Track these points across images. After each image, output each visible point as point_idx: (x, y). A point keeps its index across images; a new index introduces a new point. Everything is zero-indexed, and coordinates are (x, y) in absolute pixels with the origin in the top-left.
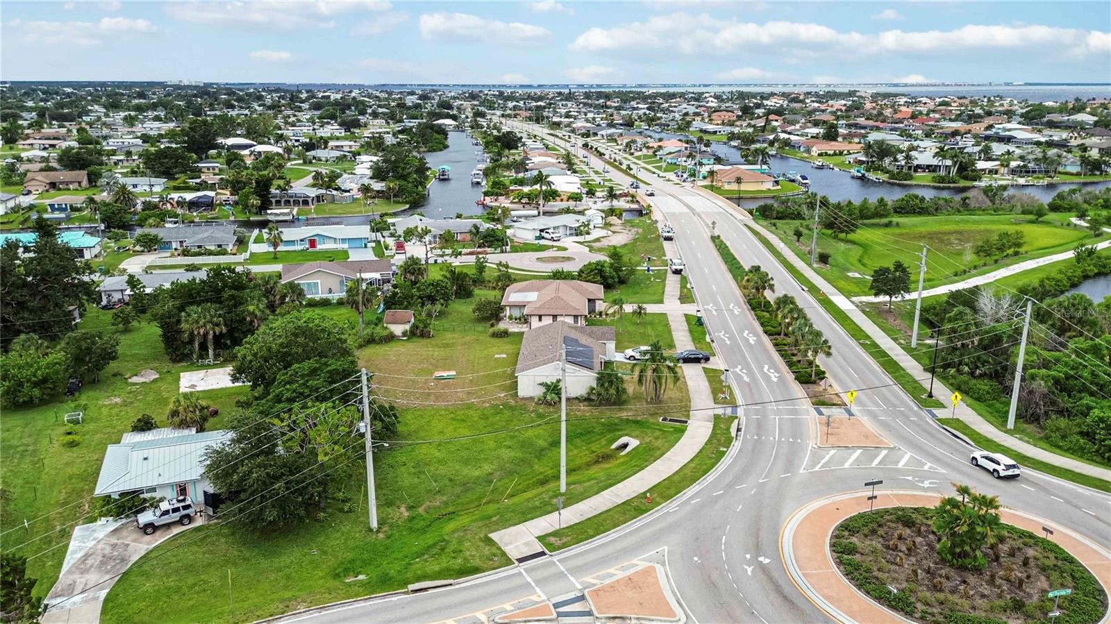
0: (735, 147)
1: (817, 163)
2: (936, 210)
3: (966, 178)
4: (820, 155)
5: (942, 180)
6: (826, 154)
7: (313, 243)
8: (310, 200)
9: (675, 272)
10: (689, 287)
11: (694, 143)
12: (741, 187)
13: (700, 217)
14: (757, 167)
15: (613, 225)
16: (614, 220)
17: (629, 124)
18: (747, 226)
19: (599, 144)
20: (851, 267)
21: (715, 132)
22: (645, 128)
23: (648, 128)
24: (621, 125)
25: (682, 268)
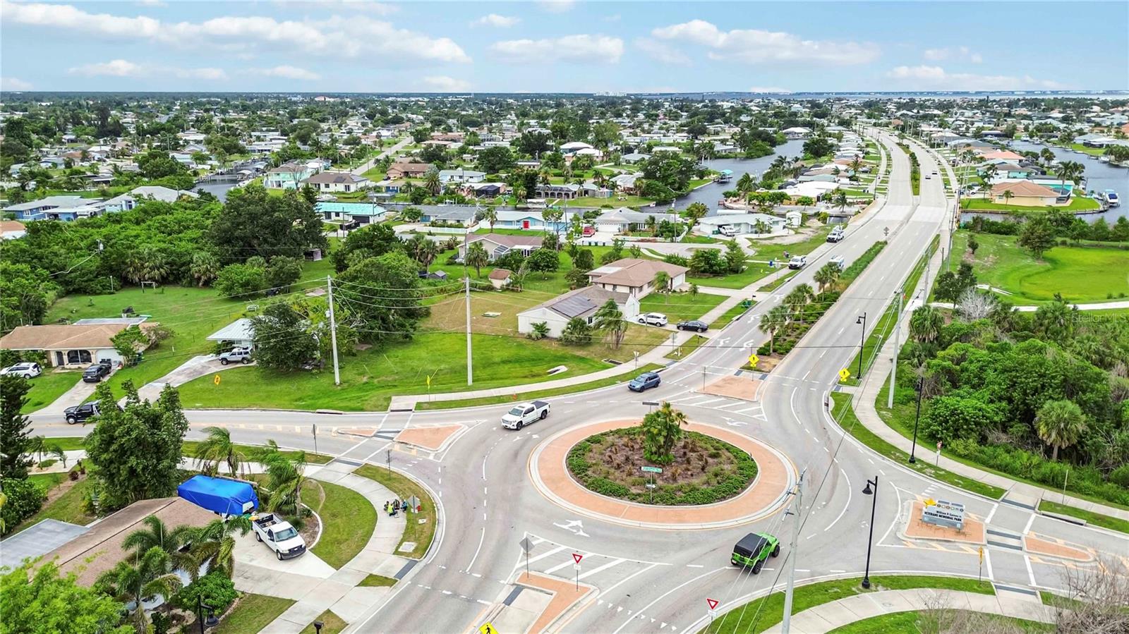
0: (1105, 162)
7: (526, 225)
8: (571, 194)
9: (791, 267)
10: (787, 280)
11: (1036, 156)
12: (1011, 202)
13: (901, 225)
14: (1060, 182)
15: (809, 227)
16: (815, 223)
17: (1009, 134)
18: (938, 236)
19: (936, 154)
20: (994, 280)
21: (1101, 146)
22: (1025, 139)
23: (1028, 139)
24: (996, 135)
25: (799, 264)
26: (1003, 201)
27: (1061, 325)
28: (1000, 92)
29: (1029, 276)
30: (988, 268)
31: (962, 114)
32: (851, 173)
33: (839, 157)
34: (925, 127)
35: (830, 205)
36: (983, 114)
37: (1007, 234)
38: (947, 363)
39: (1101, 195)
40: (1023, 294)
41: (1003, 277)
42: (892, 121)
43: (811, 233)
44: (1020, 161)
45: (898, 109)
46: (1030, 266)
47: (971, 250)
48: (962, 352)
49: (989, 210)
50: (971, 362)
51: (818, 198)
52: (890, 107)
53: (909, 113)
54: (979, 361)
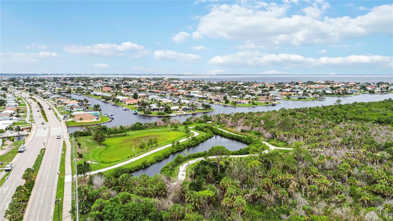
0: (102, 101)
1: (124, 108)
2: (146, 127)
3: (168, 113)
4: (128, 105)
5: (159, 114)
6: (131, 104)
9: (6, 171)
10: (6, 178)
11: (82, 101)
12: (83, 121)
13: (48, 138)
14: (95, 112)
15: (7, 145)
16: (9, 142)
17: (69, 92)
18: (64, 142)
19: (47, 102)
20: (91, 158)
21: (99, 95)
22: (75, 93)
23: (76, 93)
24: (65, 92)
25: (10, 168)
26: (80, 121)
27: (129, 182)
28: (59, 74)
29: (101, 153)
30: (87, 153)
31: (50, 84)
32: (16, 114)
33: (8, 106)
34: (39, 90)
35: (12, 131)
36: (57, 83)
37: (86, 136)
38: (97, 212)
39: (107, 115)
40: (102, 162)
41: (93, 156)
42: (25, 87)
43: (9, 148)
44: (78, 104)
45: (25, 82)
46: (100, 149)
47: (78, 146)
48: (100, 204)
49: (76, 125)
50: (106, 209)
51: (6, 129)
52: (21, 81)
53: (29, 84)
54: (109, 208)
